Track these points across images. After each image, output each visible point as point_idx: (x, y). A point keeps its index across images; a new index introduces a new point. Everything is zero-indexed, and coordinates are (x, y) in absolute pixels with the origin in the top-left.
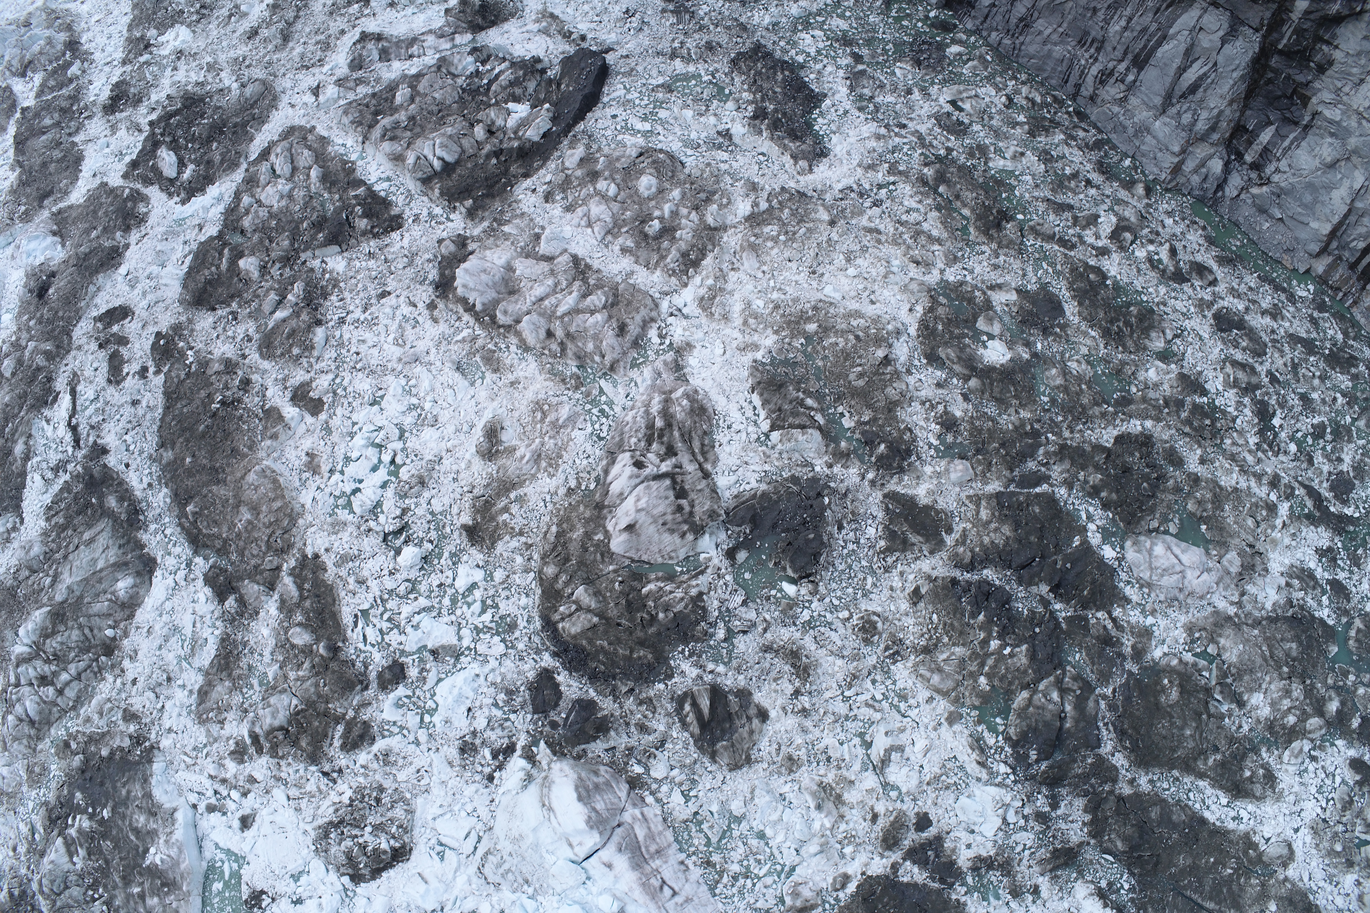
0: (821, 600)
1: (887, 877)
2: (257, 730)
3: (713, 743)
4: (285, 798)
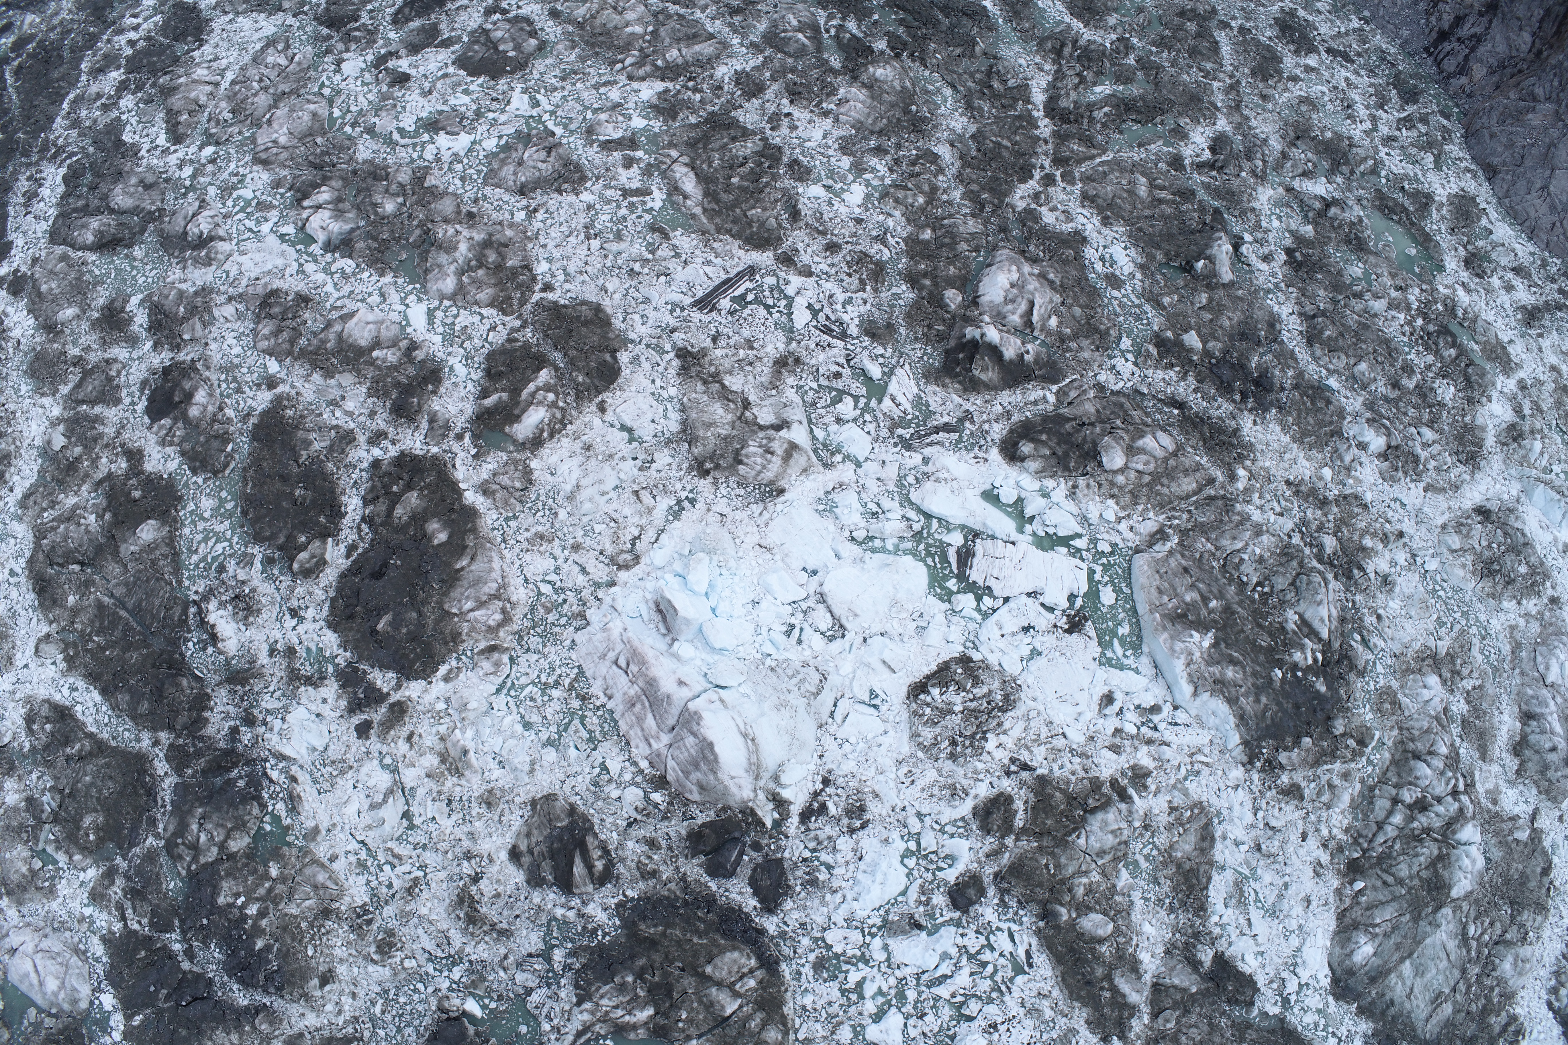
0: (437, 990)
1: (408, 679)
2: (1123, 806)
3: (572, 825)
4: (1068, 734)
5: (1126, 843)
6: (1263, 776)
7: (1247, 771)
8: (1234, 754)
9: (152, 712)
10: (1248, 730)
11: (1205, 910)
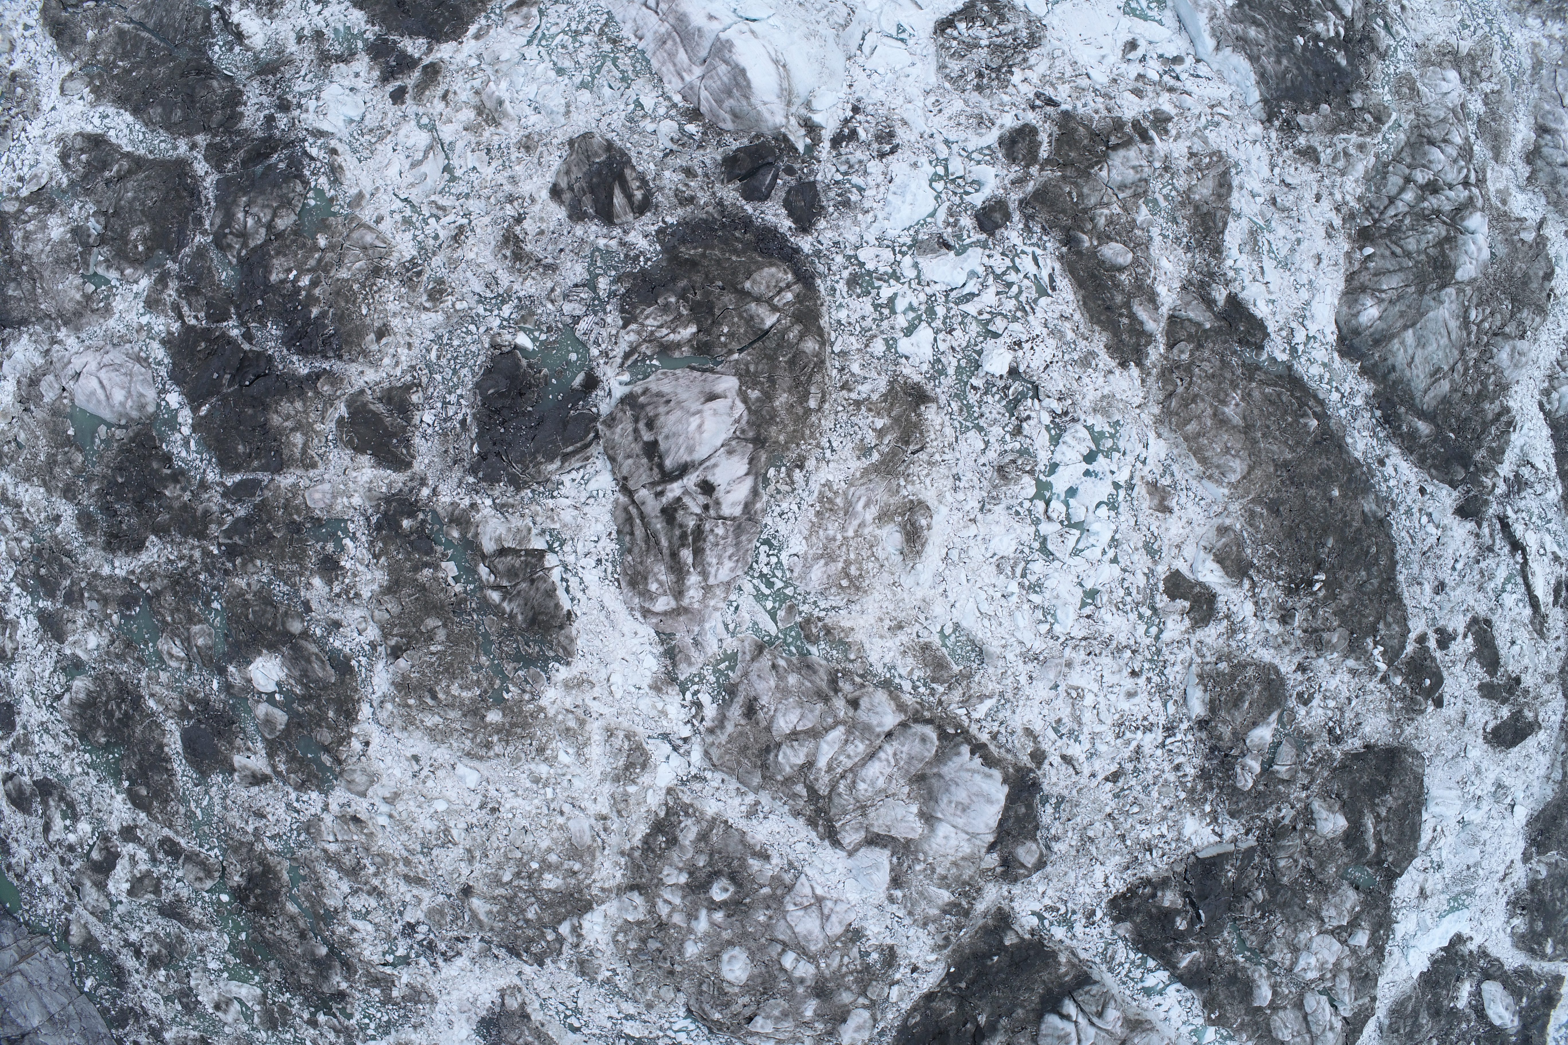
0: (488, 329)
1: (438, 41)
2: (1144, 146)
3: (610, 160)
4: (1092, 74)
5: (1146, 181)
6: (1281, 134)
7: (1265, 128)
8: (1254, 110)
9: (186, 119)
10: (1269, 88)
11: (1221, 253)
